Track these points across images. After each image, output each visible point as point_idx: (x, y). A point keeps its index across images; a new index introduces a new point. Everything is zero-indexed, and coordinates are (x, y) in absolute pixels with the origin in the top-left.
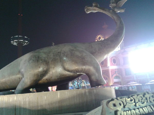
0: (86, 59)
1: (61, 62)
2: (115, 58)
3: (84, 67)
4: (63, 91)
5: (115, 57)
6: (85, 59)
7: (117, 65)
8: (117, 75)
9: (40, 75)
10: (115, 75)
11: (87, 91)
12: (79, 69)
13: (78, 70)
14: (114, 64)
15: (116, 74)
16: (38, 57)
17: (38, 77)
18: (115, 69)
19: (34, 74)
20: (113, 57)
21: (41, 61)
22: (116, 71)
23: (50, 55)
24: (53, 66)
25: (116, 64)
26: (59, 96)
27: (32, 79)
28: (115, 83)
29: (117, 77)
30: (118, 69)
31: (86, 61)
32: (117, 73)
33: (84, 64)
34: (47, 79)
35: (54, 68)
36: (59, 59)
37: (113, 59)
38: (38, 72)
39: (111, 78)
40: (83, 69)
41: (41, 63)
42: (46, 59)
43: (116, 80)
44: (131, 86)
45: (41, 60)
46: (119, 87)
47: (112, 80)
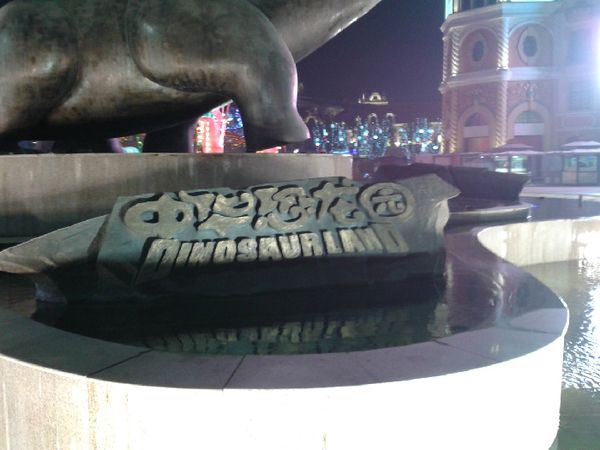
0: (221, 32)
1: (124, 40)
2: (532, 33)
3: (210, 67)
4: (95, 158)
5: (535, 26)
6: (217, 32)
7: (536, 65)
8: (534, 106)
9: (37, 90)
10: (523, 107)
11: (191, 161)
12: (190, 74)
13: (187, 76)
14: (525, 57)
15: (528, 101)
16: (31, 20)
17: (33, 97)
18: (529, 82)
19: (18, 89)
20: (526, 28)
21: (38, 36)
22: (529, 88)
23: (84, 11)
24: (91, 57)
25: (533, 59)
26: (78, 174)
27: (12, 104)
28: (519, 139)
29: (529, 116)
30: (538, 82)
31: (221, 41)
32: (532, 98)
33: (211, 52)
34: (74, 109)
35: (95, 64)
36: (117, 28)
37: (525, 35)
38: (30, 78)
39: (504, 118)
40: (208, 77)
41: (41, 41)
42: (64, 24)
43: (523, 129)
44: (578, 156)
45: (40, 31)
46: (530, 157)
47: (505, 128)
